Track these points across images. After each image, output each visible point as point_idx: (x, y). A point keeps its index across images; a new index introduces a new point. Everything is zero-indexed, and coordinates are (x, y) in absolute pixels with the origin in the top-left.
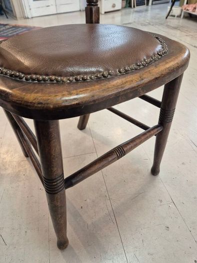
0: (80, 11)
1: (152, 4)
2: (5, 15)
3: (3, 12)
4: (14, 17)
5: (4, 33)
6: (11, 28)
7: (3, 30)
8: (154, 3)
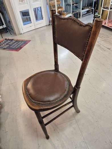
0: (46, 26)
2: (9, 32)
3: (8, 30)
4: (15, 34)
5: (13, 46)
6: (15, 42)
7: (12, 44)
8: (83, 16)
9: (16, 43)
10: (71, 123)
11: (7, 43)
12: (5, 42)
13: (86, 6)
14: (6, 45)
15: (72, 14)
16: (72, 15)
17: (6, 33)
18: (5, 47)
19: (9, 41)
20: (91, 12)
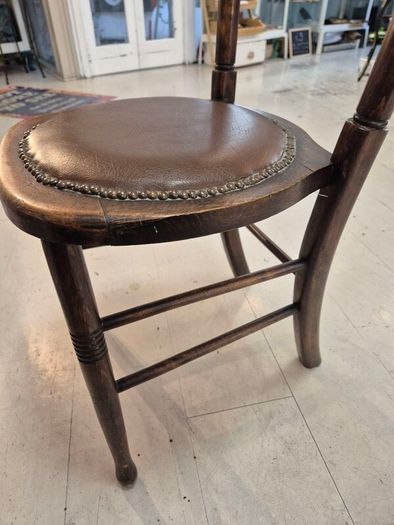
0: (184, 64)
1: (323, 51)
2: (38, 70)
4: (59, 76)
5: (42, 108)
6: (53, 97)
7: (40, 102)
8: (326, 48)
9: (54, 101)
10: (271, 416)
11: (21, 97)
12: (14, 95)
13: (341, 16)
14: (14, 103)
15: (287, 31)
16: (285, 35)
17: (27, 72)
18: (7, 108)
19: (30, 94)
20: (357, 38)
